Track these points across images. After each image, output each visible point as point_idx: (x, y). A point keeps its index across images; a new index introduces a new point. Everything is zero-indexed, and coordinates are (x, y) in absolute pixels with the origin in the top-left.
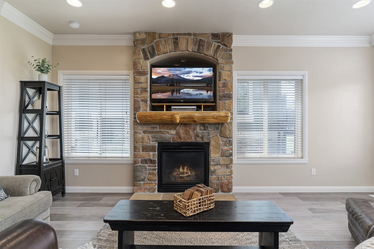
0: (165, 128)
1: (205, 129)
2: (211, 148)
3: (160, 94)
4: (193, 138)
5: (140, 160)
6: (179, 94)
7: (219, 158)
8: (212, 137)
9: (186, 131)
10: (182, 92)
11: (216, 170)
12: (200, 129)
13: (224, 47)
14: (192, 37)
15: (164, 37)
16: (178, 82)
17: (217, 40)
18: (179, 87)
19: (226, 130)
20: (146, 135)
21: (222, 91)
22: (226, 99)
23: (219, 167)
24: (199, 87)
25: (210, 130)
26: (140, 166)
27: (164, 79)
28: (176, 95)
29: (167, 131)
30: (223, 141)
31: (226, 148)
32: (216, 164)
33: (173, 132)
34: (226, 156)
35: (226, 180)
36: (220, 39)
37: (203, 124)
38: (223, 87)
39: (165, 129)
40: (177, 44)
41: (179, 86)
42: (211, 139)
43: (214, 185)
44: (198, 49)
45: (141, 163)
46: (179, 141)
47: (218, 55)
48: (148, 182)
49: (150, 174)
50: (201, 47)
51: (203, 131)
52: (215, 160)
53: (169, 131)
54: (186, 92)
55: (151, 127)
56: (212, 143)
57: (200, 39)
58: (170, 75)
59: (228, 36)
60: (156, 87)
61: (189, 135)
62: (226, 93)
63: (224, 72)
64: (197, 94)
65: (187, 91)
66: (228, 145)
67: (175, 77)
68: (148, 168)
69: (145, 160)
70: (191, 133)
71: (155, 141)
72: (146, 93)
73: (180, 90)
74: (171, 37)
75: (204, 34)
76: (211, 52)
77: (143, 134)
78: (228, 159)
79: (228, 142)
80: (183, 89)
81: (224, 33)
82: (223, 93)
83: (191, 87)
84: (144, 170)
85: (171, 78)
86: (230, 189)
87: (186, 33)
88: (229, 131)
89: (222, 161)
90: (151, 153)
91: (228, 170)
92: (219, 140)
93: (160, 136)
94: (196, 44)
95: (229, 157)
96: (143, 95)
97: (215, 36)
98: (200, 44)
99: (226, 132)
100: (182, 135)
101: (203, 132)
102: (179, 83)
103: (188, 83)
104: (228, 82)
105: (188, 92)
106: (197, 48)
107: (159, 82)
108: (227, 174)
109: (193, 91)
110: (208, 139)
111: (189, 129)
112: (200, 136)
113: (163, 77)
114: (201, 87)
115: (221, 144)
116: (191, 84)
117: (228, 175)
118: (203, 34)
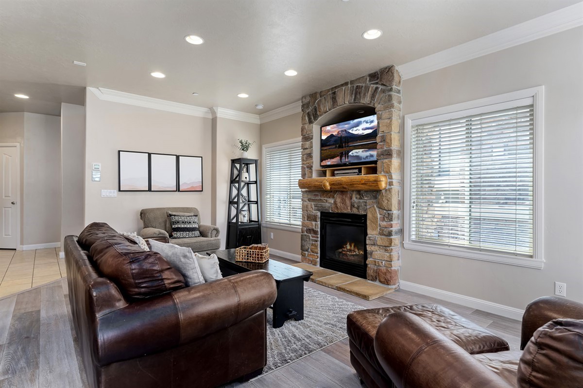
0: (324, 195)
1: (361, 198)
2: (368, 222)
3: (329, 160)
4: (349, 208)
5: (305, 229)
6: (348, 159)
7: (377, 236)
8: (369, 208)
9: (342, 199)
10: (351, 156)
11: (373, 251)
12: (356, 198)
13: (383, 87)
14: (349, 86)
15: (324, 95)
16: (347, 140)
17: (375, 80)
18: (348, 148)
19: (382, 199)
20: (310, 203)
21: (380, 147)
22: (385, 157)
23: (376, 248)
24: (370, 145)
25: (366, 199)
26: (305, 235)
27: (333, 139)
28: (345, 160)
29: (326, 199)
30: (381, 214)
31: (384, 223)
32: (372, 243)
33: (332, 201)
34: (385, 235)
35: (385, 268)
36: (378, 78)
37: (359, 192)
38: (381, 142)
39: (324, 197)
40: (335, 99)
41: (348, 146)
42: (368, 210)
43: (371, 271)
44: (355, 100)
45: (307, 232)
46: (336, 211)
47: (375, 101)
48: (312, 253)
49: (312, 245)
50: (358, 95)
51: (360, 200)
52: (371, 238)
53: (328, 199)
54: (355, 154)
55: (314, 195)
56: (369, 216)
57: (357, 86)
58: (338, 132)
59: (388, 71)
60: (325, 151)
61: (345, 204)
62: (385, 149)
63: (382, 121)
64: (367, 157)
65: (356, 152)
66: (386, 220)
67: (344, 134)
68: (311, 238)
69: (310, 229)
70: (348, 202)
71: (317, 210)
72: (310, 159)
73: (349, 152)
74: (330, 93)
75: (361, 78)
76: (368, 98)
77: (308, 202)
78: (386, 239)
79: (387, 216)
80: (352, 150)
81: (382, 69)
82: (382, 150)
83: (360, 147)
84: (308, 240)
85: (339, 136)
86: (388, 280)
87: (343, 83)
88: (387, 201)
89: (380, 240)
90: (314, 223)
91: (387, 254)
92: (376, 212)
93: (321, 204)
94: (352, 94)
95: (387, 236)
96: (307, 161)
97: (374, 76)
98: (357, 92)
99: (383, 202)
100: (339, 205)
101: (360, 202)
102: (348, 143)
103: (357, 141)
104: (386, 134)
105: (357, 154)
106: (353, 97)
107: (328, 144)
108: (385, 259)
109: (362, 151)
110: (365, 210)
111: (346, 197)
112: (356, 206)
113: (332, 136)
114: (371, 145)
115: (379, 218)
116: (360, 141)
117: (386, 261)
118: (359, 79)
